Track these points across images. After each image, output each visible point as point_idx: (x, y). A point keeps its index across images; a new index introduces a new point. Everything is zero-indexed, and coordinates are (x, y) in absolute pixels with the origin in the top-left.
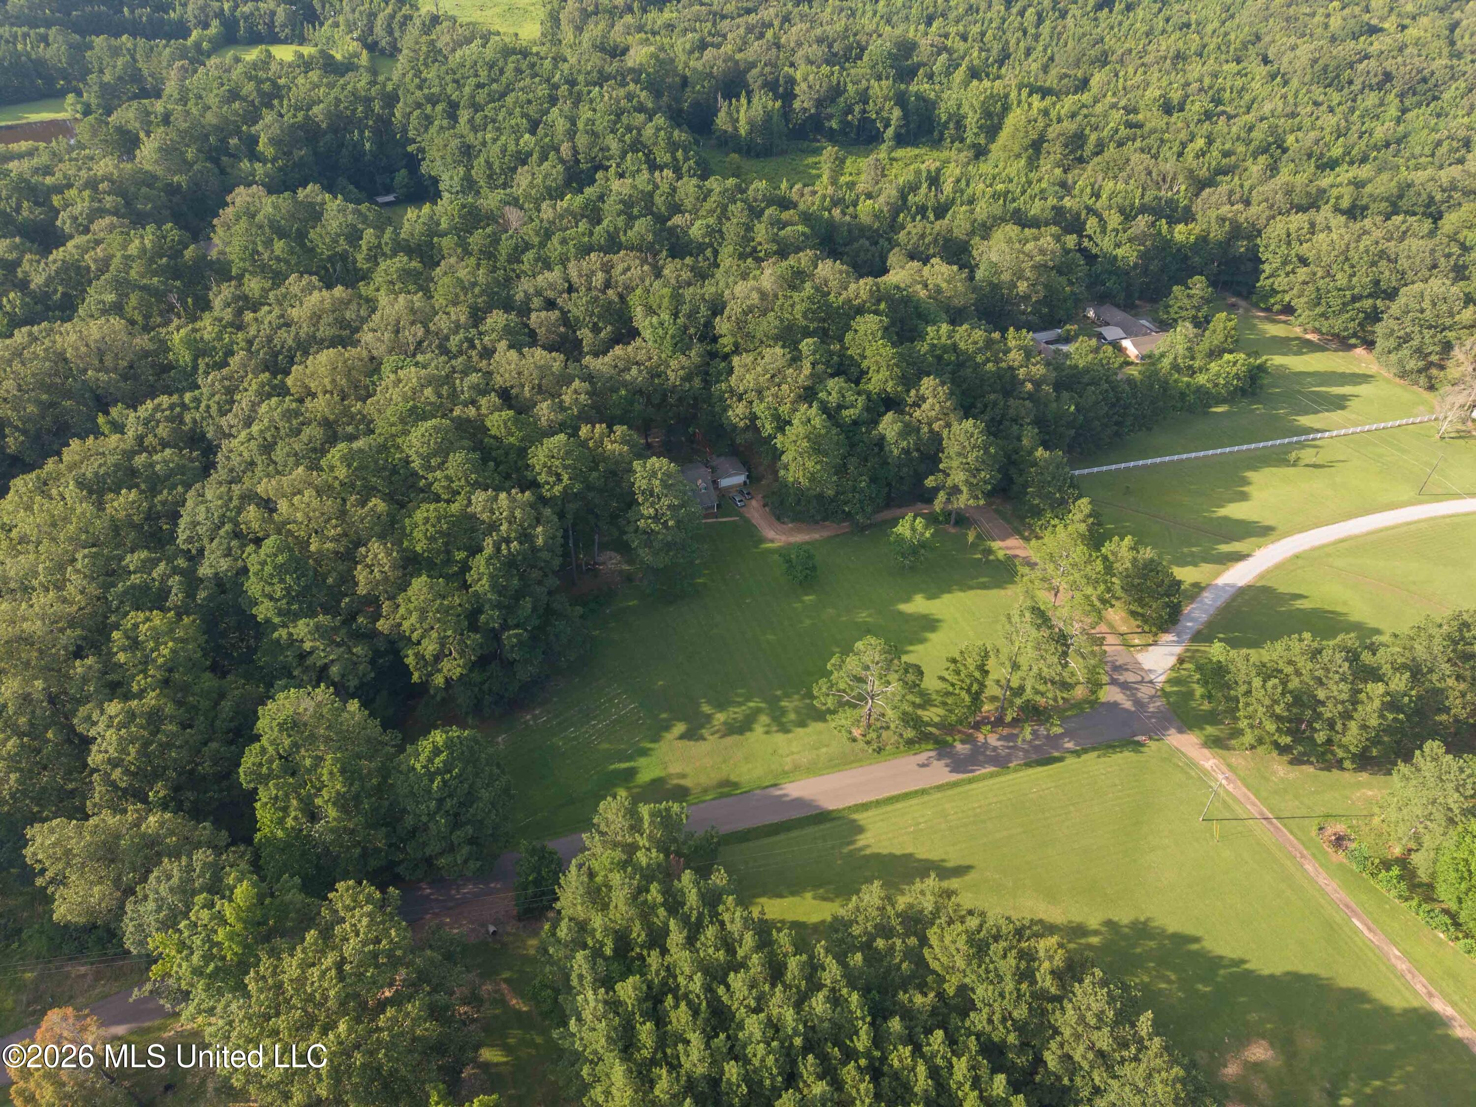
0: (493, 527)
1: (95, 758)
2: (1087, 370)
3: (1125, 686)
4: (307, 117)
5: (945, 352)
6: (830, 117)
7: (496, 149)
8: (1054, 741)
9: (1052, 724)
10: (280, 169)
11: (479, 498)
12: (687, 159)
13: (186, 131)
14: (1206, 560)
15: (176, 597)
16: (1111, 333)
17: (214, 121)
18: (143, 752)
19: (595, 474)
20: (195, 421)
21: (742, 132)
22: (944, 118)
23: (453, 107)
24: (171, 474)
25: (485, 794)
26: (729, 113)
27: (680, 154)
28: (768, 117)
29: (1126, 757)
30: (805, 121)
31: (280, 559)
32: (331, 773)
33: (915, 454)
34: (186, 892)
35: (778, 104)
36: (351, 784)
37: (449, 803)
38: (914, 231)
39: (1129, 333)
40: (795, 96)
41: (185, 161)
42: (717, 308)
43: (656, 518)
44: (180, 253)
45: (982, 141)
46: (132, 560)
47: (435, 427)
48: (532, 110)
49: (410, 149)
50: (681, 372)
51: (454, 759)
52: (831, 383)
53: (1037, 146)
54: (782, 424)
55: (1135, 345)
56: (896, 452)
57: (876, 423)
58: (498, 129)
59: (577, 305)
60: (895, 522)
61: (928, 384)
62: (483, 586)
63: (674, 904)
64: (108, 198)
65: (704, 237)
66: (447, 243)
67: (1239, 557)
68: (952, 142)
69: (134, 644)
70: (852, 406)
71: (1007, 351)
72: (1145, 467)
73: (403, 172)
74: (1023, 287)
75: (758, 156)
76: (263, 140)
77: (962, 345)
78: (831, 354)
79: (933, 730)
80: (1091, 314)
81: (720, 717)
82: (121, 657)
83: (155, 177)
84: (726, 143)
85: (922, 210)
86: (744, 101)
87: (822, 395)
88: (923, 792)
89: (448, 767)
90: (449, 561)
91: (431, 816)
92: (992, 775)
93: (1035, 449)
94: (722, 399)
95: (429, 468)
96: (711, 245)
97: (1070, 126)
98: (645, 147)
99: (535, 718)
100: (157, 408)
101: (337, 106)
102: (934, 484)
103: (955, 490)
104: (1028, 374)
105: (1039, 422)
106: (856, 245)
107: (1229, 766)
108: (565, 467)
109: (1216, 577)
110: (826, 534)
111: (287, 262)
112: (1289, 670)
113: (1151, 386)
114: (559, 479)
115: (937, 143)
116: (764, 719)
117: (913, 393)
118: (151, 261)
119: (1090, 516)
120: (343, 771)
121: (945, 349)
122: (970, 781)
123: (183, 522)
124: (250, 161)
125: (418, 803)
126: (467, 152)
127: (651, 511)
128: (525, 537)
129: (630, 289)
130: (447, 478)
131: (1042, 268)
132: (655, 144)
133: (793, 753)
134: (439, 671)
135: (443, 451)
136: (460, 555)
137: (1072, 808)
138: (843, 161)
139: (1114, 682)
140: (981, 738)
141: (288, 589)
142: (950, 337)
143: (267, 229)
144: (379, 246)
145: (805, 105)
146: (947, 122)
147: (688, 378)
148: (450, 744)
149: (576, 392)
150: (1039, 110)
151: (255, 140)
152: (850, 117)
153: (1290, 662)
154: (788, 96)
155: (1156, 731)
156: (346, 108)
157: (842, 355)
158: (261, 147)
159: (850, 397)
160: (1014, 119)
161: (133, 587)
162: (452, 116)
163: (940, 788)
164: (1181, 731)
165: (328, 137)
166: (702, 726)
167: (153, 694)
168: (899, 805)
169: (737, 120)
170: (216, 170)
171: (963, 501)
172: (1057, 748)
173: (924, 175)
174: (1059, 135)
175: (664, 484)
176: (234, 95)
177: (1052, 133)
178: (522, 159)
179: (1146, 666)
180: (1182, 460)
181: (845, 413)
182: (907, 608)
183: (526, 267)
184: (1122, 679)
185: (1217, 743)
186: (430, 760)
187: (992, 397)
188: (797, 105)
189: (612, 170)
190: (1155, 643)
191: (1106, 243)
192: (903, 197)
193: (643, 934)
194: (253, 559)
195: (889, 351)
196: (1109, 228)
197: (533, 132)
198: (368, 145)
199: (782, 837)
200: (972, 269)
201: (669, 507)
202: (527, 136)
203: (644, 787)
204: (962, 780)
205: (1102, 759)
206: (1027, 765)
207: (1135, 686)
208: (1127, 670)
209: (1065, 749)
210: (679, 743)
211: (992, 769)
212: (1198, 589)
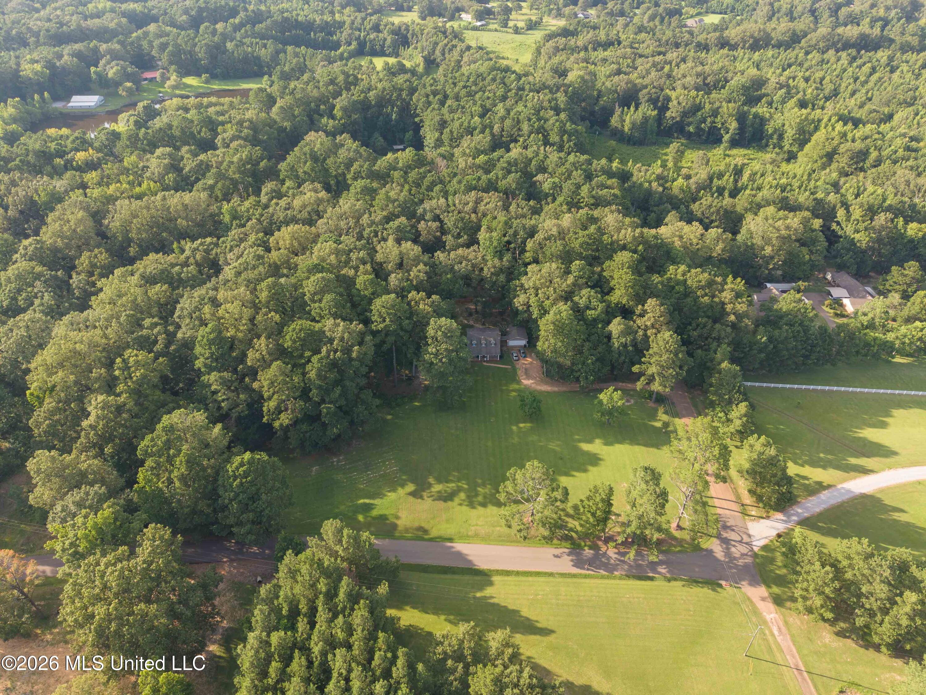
0: (331, 341)
1: (85, 423)
2: (787, 314)
3: (726, 542)
4: (366, 97)
5: (677, 285)
6: (689, 124)
7: (457, 124)
8: (653, 566)
9: (652, 553)
10: (343, 125)
11: (329, 323)
12: (569, 140)
13: (299, 99)
14: (838, 467)
15: (158, 347)
16: (836, 292)
17: (316, 95)
18: (106, 426)
19: (407, 321)
20: (217, 254)
21: (626, 129)
22: (770, 131)
23: (446, 97)
24: (189, 279)
25: (264, 497)
26: (621, 116)
27: (565, 137)
28: (646, 119)
29: (704, 592)
30: (673, 125)
31: (212, 336)
32: (181, 461)
33: (630, 348)
34: (80, 505)
35: (656, 112)
36: (191, 471)
37: (241, 496)
38: (705, 203)
39: (852, 294)
40: (668, 109)
41: (293, 115)
42: (532, 233)
43: (436, 355)
44: (258, 164)
45: (795, 150)
46: (147, 322)
47: (323, 278)
48: (488, 104)
49: (416, 120)
50: (492, 270)
51: (250, 471)
52: (585, 292)
53: (830, 156)
54: (544, 312)
55: (853, 304)
56: (616, 345)
57: (609, 322)
58: (463, 113)
59: (449, 221)
60: (601, 391)
61: (651, 303)
62: (312, 375)
63: (331, 595)
64: (246, 131)
65: (549, 189)
66: (396, 174)
67: (865, 471)
68: (774, 148)
69: (126, 367)
70: (595, 309)
71: (723, 290)
72: (823, 391)
73: (411, 132)
74: (768, 250)
75: (634, 144)
76: (338, 107)
77: (689, 282)
78: (593, 273)
79: (574, 534)
80: (829, 277)
81: (437, 488)
82: (117, 373)
83: (275, 122)
84: (615, 134)
85: (721, 191)
86: (632, 109)
87: (576, 299)
88: (551, 575)
89: (246, 475)
90: (301, 356)
91: (231, 500)
92: (603, 577)
93: (723, 361)
94: (515, 290)
95: (314, 302)
96: (553, 195)
97: (859, 145)
98: (546, 131)
99: (338, 461)
100: (201, 244)
101: (383, 92)
102: (637, 371)
103: (651, 379)
104: (733, 308)
105: (737, 345)
106: (662, 207)
107: (786, 623)
108: (388, 314)
109: (841, 483)
110: (564, 389)
111: (309, 175)
112: (845, 563)
113: (838, 334)
114: (384, 321)
115: (762, 148)
116: (462, 495)
117: (640, 307)
118: (244, 165)
119: (745, 415)
120: (188, 462)
121: (678, 283)
122: (586, 577)
123: (178, 306)
124: (328, 118)
125: (226, 491)
126: (443, 124)
127: (434, 350)
128: (347, 350)
129: (484, 215)
130: (321, 308)
131: (783, 239)
132: (552, 130)
133: (477, 525)
134: (279, 419)
135: (322, 292)
136: (307, 354)
137: (649, 617)
138: (683, 153)
139: (719, 536)
140: (604, 549)
141: (212, 354)
142: (683, 275)
143: (308, 156)
144: (360, 172)
145: (673, 115)
146: (772, 135)
147: (496, 274)
148: (251, 462)
149: (419, 271)
150: (840, 133)
151: (333, 107)
152: (703, 125)
153: (849, 558)
154: (664, 108)
155: (736, 580)
156: (388, 94)
157: (600, 275)
158: (335, 112)
159: (594, 303)
160: (819, 136)
161: (142, 336)
162: (442, 103)
163: (563, 575)
164: (750, 584)
165: (374, 110)
166: (424, 491)
167: (125, 395)
168: (530, 579)
169: (624, 121)
170: (308, 122)
171: (656, 387)
172: (655, 571)
173: (732, 167)
174: (847, 150)
175: (445, 334)
176: (332, 82)
177: (842, 149)
178: (470, 131)
179: (751, 532)
180: (856, 393)
181: (589, 312)
182: (585, 447)
183: (434, 194)
184: (725, 535)
185: (778, 601)
186: (237, 468)
187: (704, 320)
188: (668, 114)
189: (520, 143)
190: (768, 517)
191: (849, 230)
192: (711, 179)
193: (306, 608)
194: (202, 331)
195: (630, 277)
196: (853, 218)
197: (482, 116)
198: (394, 117)
199: (449, 576)
200: (735, 232)
201: (446, 349)
202: (476, 118)
203: (374, 518)
204: (580, 574)
205: (686, 589)
206: (628, 576)
207: (733, 543)
208: (733, 530)
209: (659, 573)
210: (411, 499)
211: (603, 572)
212: (820, 487)
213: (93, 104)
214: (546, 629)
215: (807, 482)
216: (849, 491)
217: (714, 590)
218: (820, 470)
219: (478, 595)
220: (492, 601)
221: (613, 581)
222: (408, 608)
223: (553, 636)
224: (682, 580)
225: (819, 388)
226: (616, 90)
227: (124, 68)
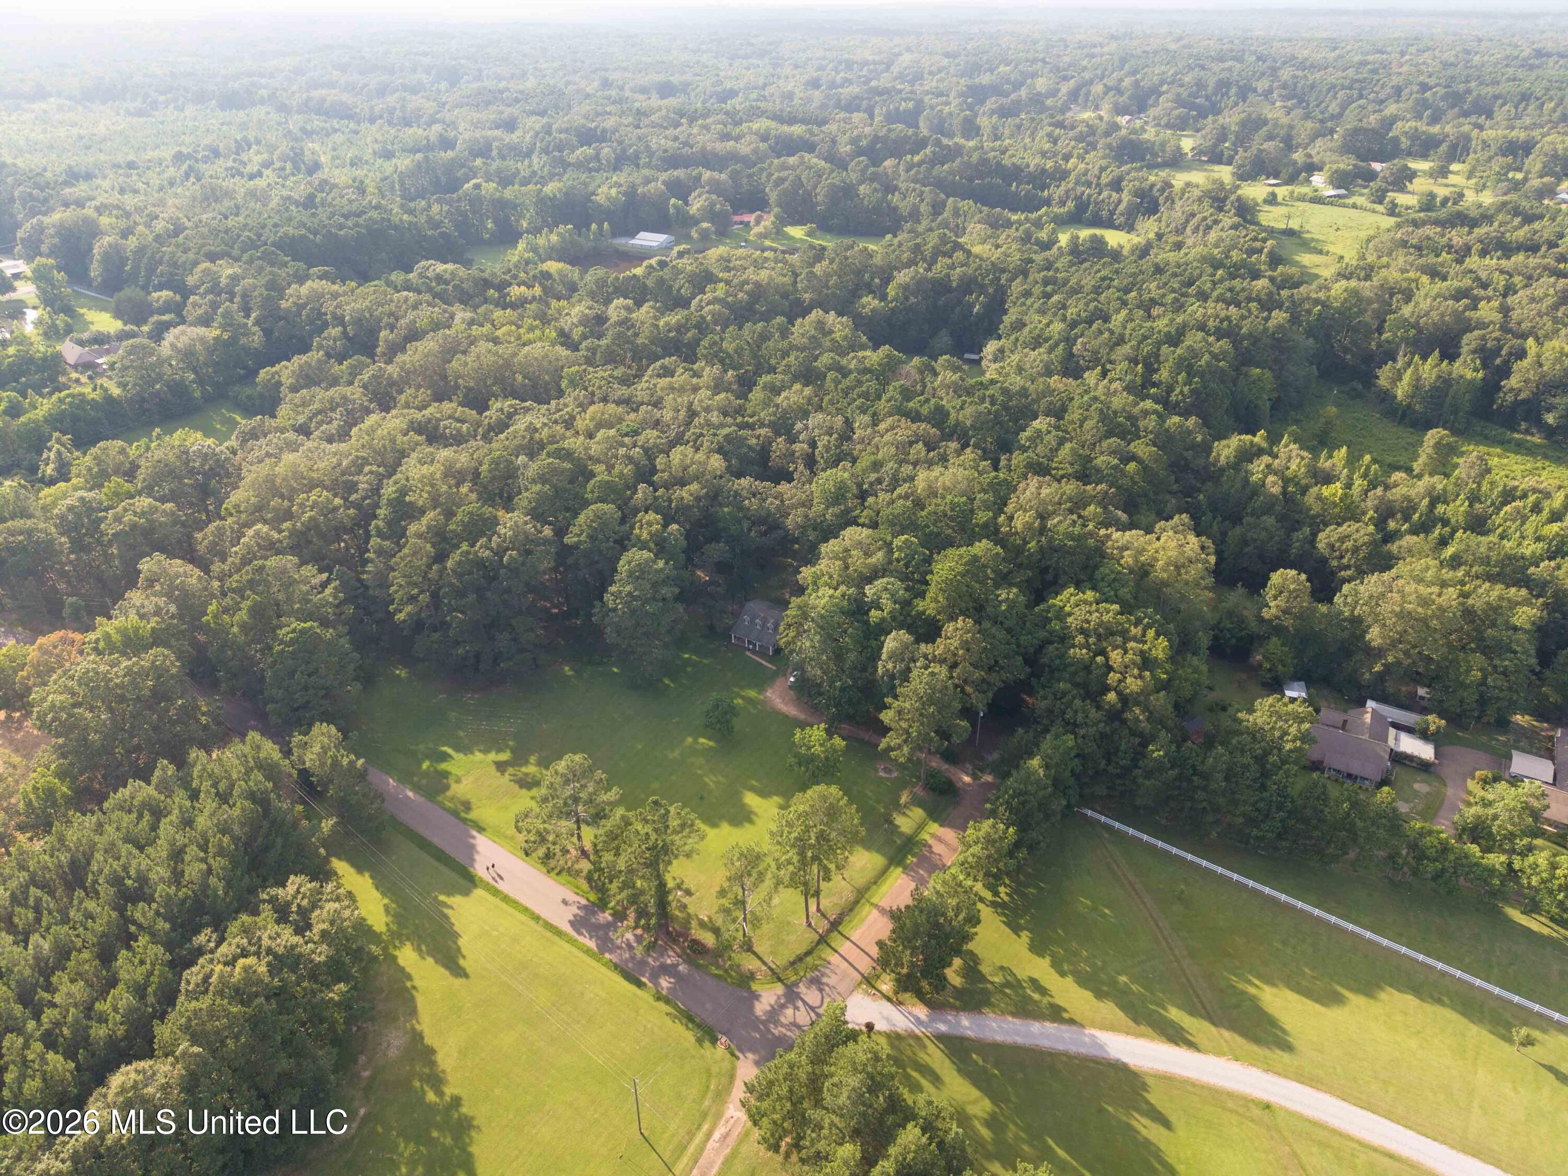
3: (791, 997)
4: (948, 275)
10: (892, 309)
26: (1397, 369)
28: (1448, 383)
29: (686, 1036)
35: (1482, 374)
77: (1071, 619)
81: (529, 769)
87: (867, 588)
88: (538, 918)
92: (588, 951)
109: (1101, 1028)
114: (581, 535)
116: (544, 789)
121: (1059, 615)
139: (791, 986)
142: (1076, 606)
145: (1518, 386)
155: (743, 1046)
158: (889, 289)
163: (548, 925)
164: (757, 1063)
165: (952, 294)
166: (513, 766)
172: (654, 979)
184: (802, 989)
190: (898, 1004)
198: (976, 308)
199: (437, 864)
203: (436, 771)
204: (566, 934)
205: (668, 1021)
206: (616, 966)
207: (800, 1004)
208: (821, 990)
209: (657, 984)
210: (493, 770)
211: (592, 944)
212: (1056, 1014)
213: (655, 244)
214: (464, 970)
215: (1036, 996)
216: (1101, 1047)
217: (700, 1041)
218: (1088, 995)
219: (442, 898)
220: (446, 911)
221: (594, 963)
222: (367, 875)
223: (462, 981)
224: (675, 1006)
225: (1251, 883)
226: (1417, 323)
227: (712, 204)
